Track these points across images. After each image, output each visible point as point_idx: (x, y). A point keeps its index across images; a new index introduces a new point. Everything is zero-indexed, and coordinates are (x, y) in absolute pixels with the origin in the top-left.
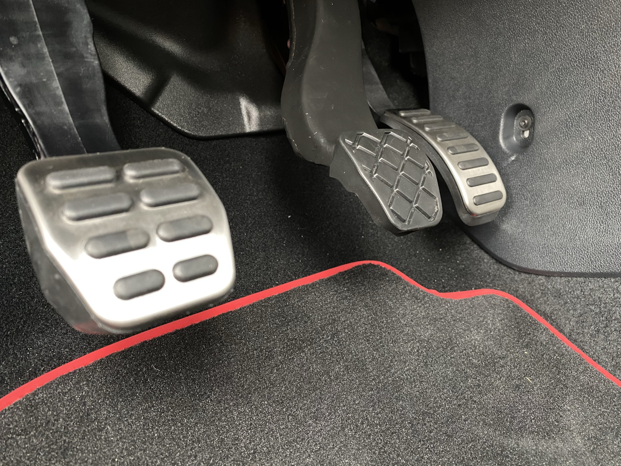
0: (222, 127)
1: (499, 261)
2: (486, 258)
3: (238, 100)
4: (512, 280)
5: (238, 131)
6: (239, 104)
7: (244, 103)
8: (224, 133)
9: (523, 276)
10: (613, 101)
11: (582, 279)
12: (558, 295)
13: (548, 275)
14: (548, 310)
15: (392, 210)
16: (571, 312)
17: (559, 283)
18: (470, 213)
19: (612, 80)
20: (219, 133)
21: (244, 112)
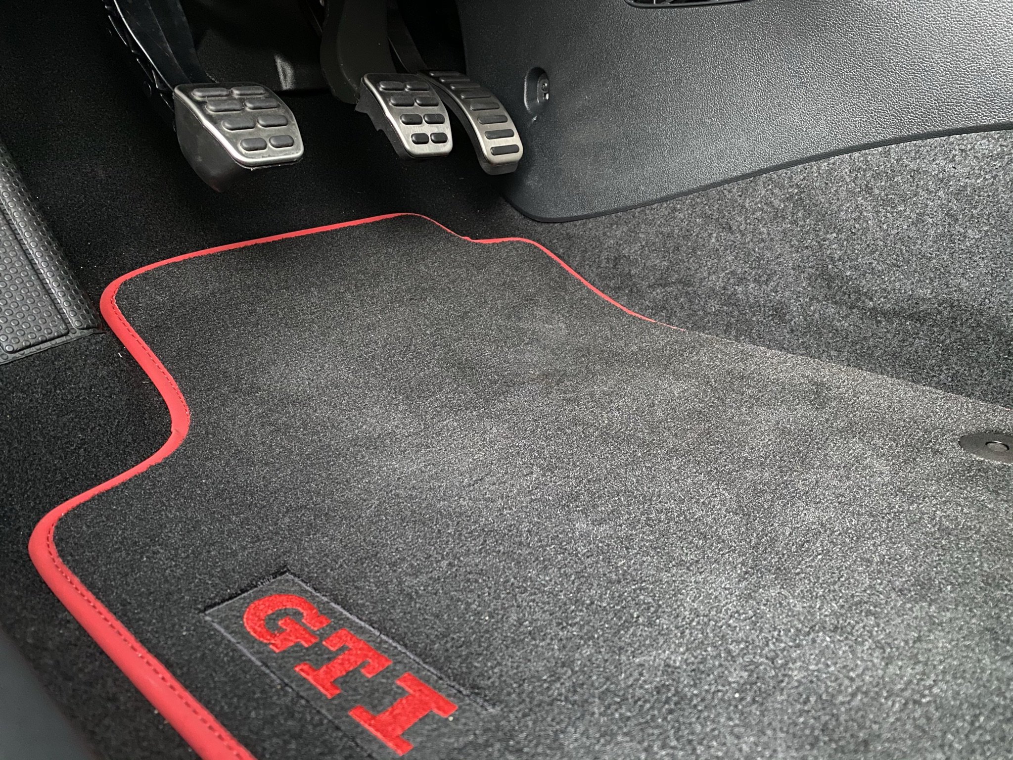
1: (526, 216)
2: (516, 214)
6: (275, 62)
7: (279, 62)
9: (544, 225)
12: (569, 237)
13: (562, 221)
14: (562, 250)
17: (568, 227)
18: (488, 162)
21: (280, 70)
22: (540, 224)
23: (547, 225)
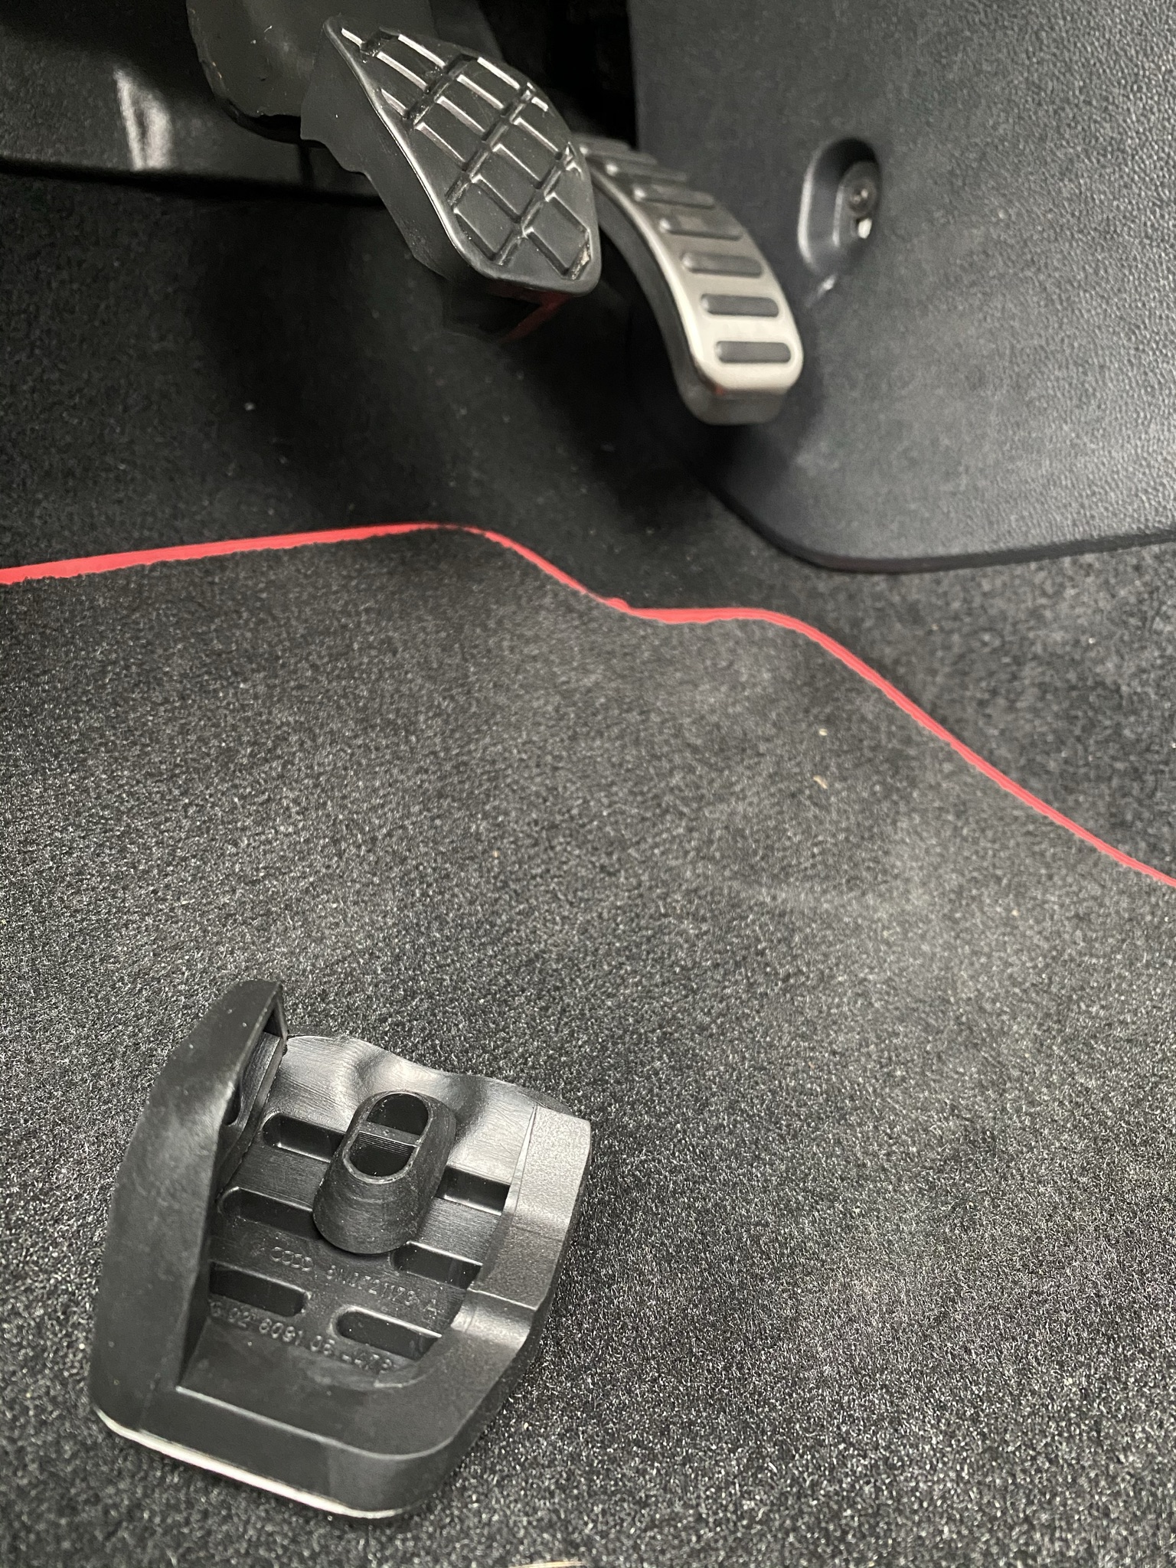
0: (59, 140)
1: (784, 548)
2: (755, 546)
3: (111, 72)
4: (814, 594)
5: (111, 163)
6: (113, 88)
7: (126, 88)
8: (66, 160)
9: (839, 579)
10: (1055, 112)
11: (966, 572)
12: (913, 615)
13: (894, 569)
14: (889, 653)
15: (457, 216)
16: (940, 654)
17: (915, 586)
18: (708, 383)
19: (1054, 55)
20: (49, 156)
21: (128, 111)
22: (824, 575)
23: (847, 579)
